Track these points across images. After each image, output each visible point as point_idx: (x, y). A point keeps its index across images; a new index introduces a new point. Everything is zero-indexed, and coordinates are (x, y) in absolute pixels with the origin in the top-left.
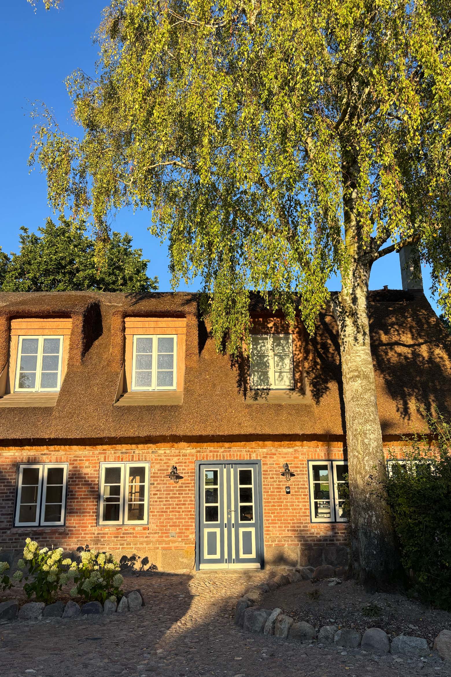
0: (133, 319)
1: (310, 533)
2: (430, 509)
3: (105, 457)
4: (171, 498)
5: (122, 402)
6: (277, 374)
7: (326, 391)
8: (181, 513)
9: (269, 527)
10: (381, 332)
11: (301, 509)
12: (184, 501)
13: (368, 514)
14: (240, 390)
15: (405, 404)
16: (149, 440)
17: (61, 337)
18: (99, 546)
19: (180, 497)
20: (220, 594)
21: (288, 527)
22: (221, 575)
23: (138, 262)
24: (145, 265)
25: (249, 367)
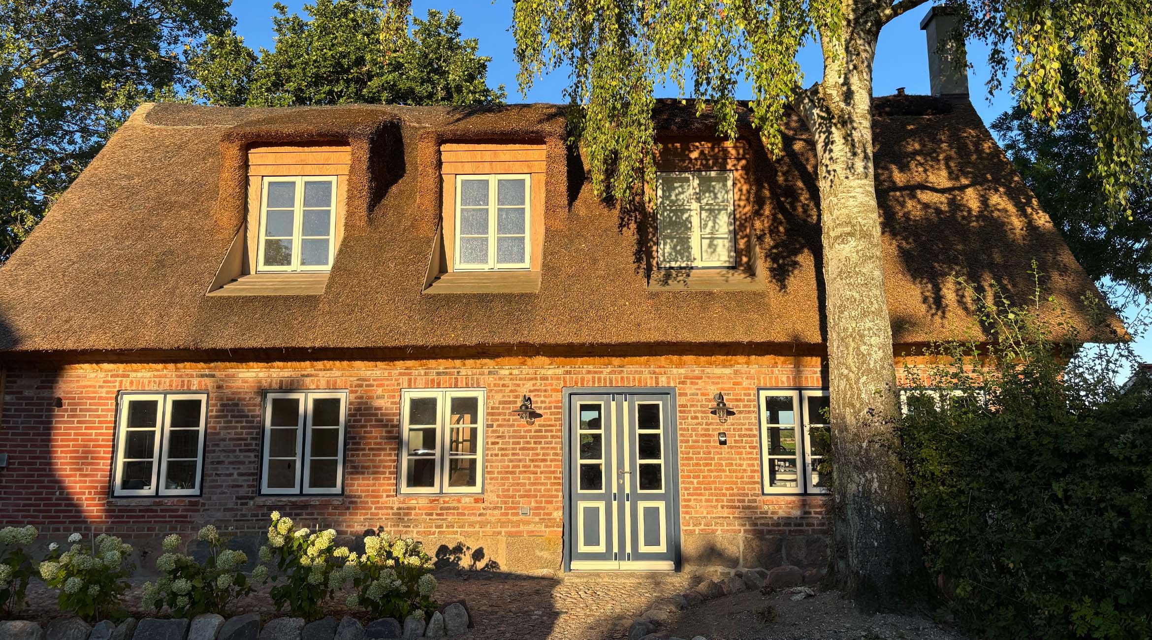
0: (455, 146)
1: (761, 513)
2: (980, 468)
3: (410, 380)
4: (522, 449)
5: (438, 288)
6: (706, 242)
7: (795, 268)
8: (539, 475)
9: (689, 500)
10: (893, 167)
11: (745, 470)
12: (544, 455)
13: (864, 476)
14: (639, 267)
15: (937, 290)
16: (484, 353)
17: (334, 179)
18: (401, 528)
19: (536, 449)
20: (602, 611)
21: (723, 501)
22: (606, 579)
23: (471, 60)
24: (484, 66)
25: (656, 229)
